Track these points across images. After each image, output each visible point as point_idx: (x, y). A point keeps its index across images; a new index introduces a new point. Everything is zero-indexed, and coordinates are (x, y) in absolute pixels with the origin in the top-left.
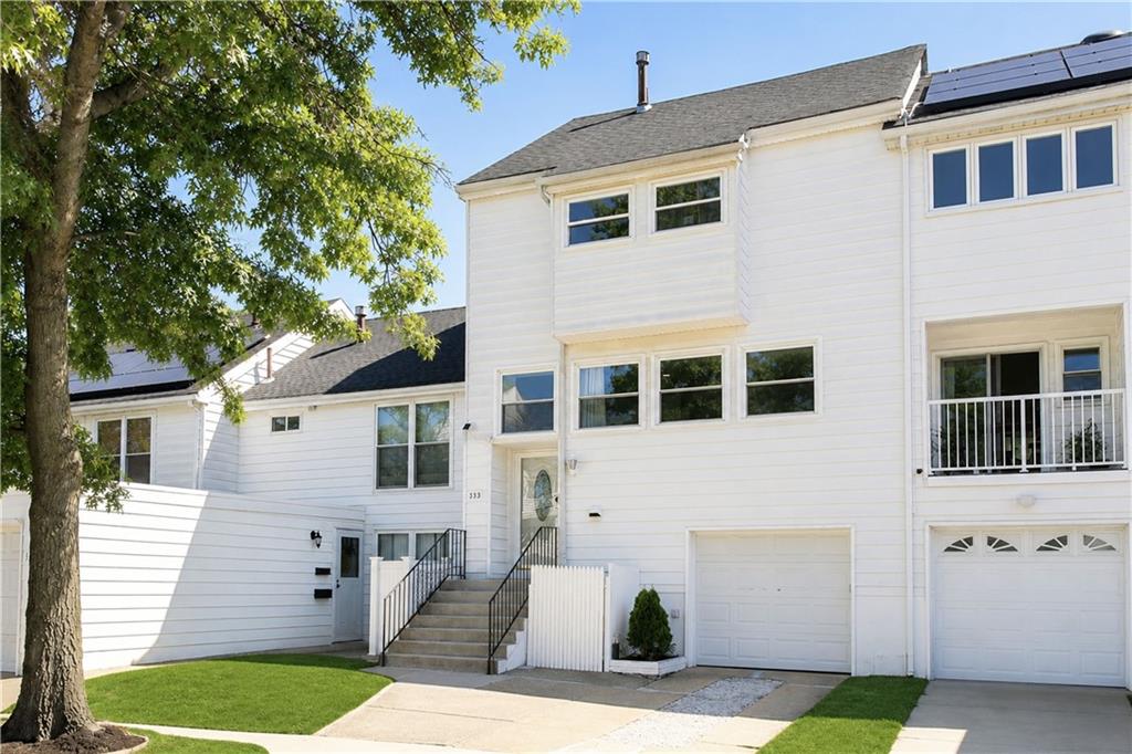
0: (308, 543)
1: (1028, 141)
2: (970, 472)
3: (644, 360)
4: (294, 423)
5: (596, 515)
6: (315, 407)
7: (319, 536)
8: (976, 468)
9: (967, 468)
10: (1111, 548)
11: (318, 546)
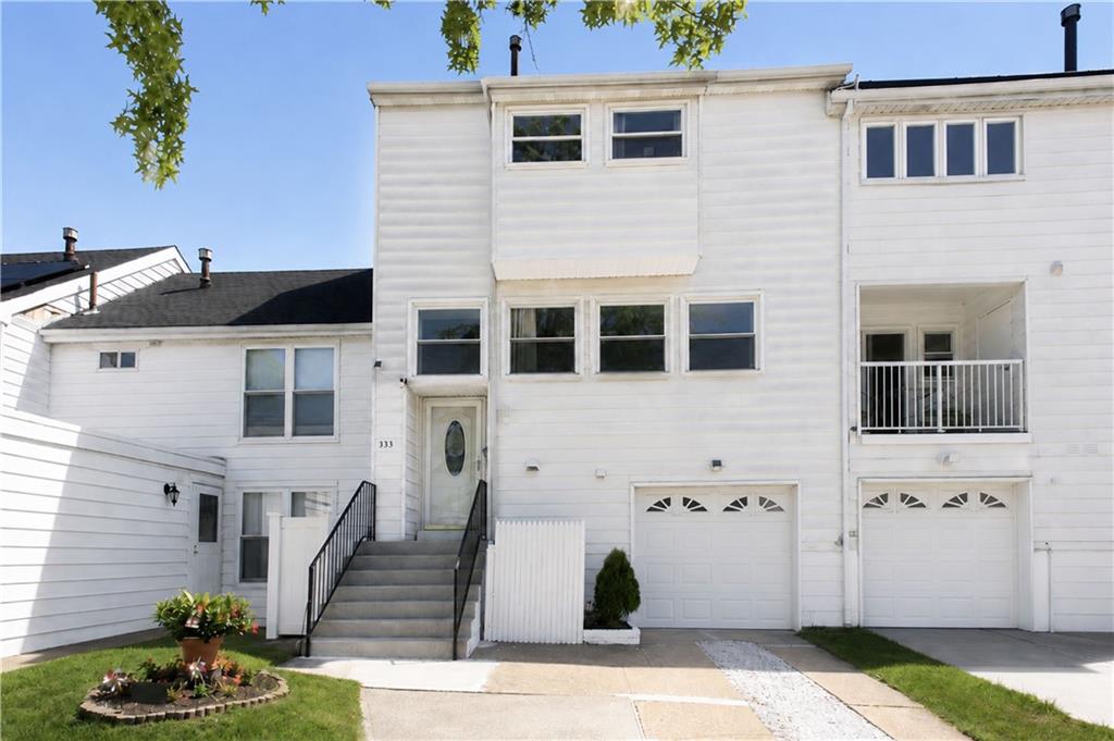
0: (159, 499)
1: (949, 127)
2: (896, 432)
3: (582, 303)
4: (129, 360)
5: (535, 469)
6: (160, 342)
7: (175, 490)
8: (900, 428)
9: (892, 428)
10: (1001, 505)
11: (174, 501)
